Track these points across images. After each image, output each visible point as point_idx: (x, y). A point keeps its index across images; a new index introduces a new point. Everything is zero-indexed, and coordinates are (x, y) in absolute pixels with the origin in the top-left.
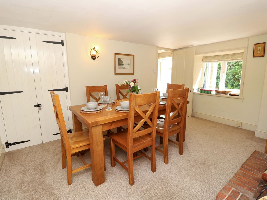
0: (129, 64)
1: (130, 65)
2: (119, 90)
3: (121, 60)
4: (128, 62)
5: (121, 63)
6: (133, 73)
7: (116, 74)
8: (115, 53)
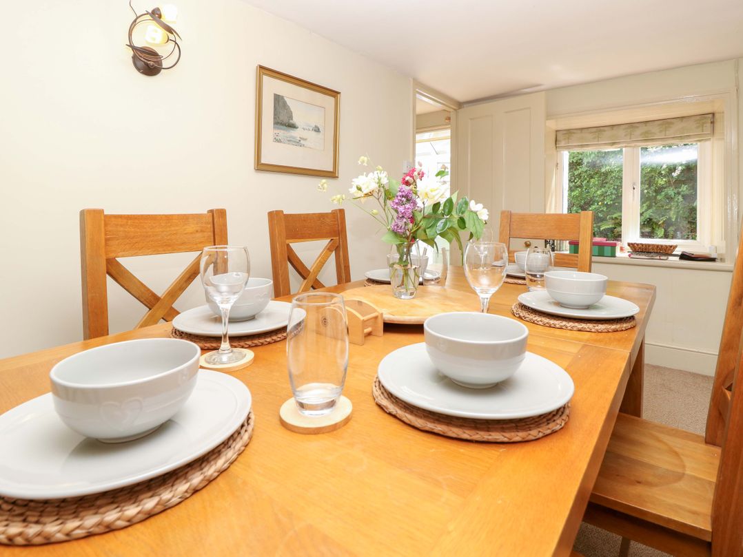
0: (317, 130)
1: (320, 136)
2: (288, 241)
3: (285, 103)
4: (315, 118)
5: (283, 118)
6: (332, 170)
7: (261, 167)
8: (261, 67)
